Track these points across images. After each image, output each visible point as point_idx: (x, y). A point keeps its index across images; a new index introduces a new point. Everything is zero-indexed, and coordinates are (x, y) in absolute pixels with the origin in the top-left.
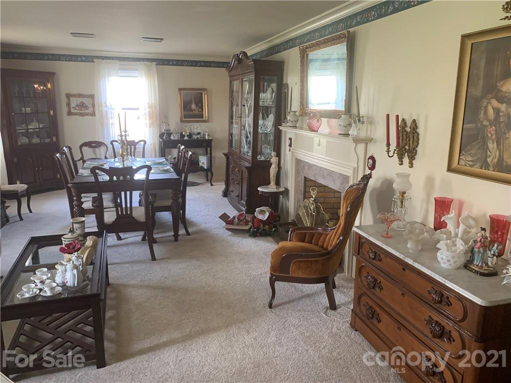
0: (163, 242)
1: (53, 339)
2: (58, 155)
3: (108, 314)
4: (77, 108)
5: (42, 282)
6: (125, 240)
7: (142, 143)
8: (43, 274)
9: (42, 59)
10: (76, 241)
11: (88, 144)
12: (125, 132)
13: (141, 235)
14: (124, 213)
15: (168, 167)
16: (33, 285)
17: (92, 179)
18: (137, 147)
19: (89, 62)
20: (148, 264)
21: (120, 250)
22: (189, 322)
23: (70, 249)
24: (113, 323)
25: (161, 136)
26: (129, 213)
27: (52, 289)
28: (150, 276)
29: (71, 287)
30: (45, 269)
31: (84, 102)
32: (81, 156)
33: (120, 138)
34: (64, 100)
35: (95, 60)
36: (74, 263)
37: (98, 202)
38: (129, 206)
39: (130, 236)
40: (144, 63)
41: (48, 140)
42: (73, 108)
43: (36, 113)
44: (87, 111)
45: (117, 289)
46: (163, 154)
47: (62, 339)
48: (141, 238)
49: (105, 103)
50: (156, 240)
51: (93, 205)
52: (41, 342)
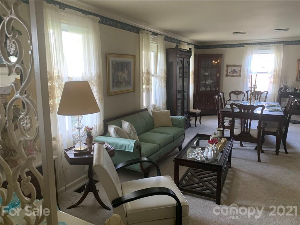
0: (267, 153)
1: (199, 182)
2: (216, 96)
3: (227, 181)
4: (231, 72)
5: (198, 154)
6: (245, 147)
7: (266, 93)
8: (199, 150)
9: (218, 48)
10: (216, 139)
11: (234, 92)
12: (255, 86)
13: (254, 147)
14: (245, 131)
15: (279, 108)
16: (194, 154)
17: (231, 110)
18: (262, 95)
19: (241, 47)
20: (255, 163)
21: (241, 151)
22: (273, 202)
23: (212, 142)
24: (228, 186)
25: (280, 89)
26: (248, 131)
27: (201, 157)
28: (255, 170)
29: (209, 159)
30: (200, 149)
31: (236, 69)
32: (229, 98)
33: (250, 89)
34: (225, 68)
35: (245, 46)
36: (213, 148)
37: (232, 123)
38: (248, 128)
39: (248, 145)
40: (275, 44)
41: (214, 89)
42: (229, 72)
43: (211, 75)
44: (236, 74)
45: (234, 171)
46: (279, 101)
47: (203, 184)
48: (254, 148)
49: (247, 69)
50: (263, 151)
51: (229, 124)
52: (193, 182)
